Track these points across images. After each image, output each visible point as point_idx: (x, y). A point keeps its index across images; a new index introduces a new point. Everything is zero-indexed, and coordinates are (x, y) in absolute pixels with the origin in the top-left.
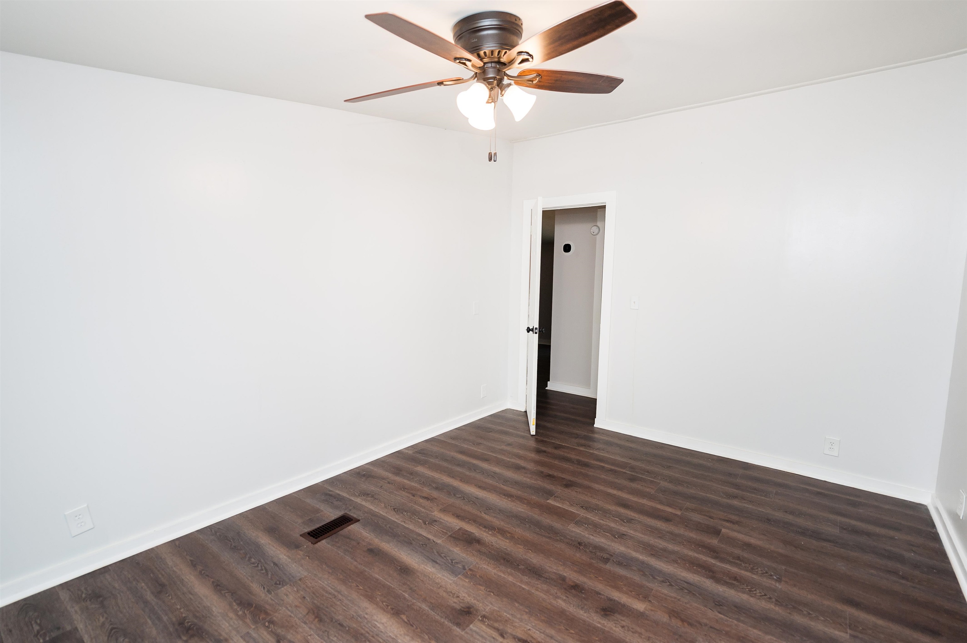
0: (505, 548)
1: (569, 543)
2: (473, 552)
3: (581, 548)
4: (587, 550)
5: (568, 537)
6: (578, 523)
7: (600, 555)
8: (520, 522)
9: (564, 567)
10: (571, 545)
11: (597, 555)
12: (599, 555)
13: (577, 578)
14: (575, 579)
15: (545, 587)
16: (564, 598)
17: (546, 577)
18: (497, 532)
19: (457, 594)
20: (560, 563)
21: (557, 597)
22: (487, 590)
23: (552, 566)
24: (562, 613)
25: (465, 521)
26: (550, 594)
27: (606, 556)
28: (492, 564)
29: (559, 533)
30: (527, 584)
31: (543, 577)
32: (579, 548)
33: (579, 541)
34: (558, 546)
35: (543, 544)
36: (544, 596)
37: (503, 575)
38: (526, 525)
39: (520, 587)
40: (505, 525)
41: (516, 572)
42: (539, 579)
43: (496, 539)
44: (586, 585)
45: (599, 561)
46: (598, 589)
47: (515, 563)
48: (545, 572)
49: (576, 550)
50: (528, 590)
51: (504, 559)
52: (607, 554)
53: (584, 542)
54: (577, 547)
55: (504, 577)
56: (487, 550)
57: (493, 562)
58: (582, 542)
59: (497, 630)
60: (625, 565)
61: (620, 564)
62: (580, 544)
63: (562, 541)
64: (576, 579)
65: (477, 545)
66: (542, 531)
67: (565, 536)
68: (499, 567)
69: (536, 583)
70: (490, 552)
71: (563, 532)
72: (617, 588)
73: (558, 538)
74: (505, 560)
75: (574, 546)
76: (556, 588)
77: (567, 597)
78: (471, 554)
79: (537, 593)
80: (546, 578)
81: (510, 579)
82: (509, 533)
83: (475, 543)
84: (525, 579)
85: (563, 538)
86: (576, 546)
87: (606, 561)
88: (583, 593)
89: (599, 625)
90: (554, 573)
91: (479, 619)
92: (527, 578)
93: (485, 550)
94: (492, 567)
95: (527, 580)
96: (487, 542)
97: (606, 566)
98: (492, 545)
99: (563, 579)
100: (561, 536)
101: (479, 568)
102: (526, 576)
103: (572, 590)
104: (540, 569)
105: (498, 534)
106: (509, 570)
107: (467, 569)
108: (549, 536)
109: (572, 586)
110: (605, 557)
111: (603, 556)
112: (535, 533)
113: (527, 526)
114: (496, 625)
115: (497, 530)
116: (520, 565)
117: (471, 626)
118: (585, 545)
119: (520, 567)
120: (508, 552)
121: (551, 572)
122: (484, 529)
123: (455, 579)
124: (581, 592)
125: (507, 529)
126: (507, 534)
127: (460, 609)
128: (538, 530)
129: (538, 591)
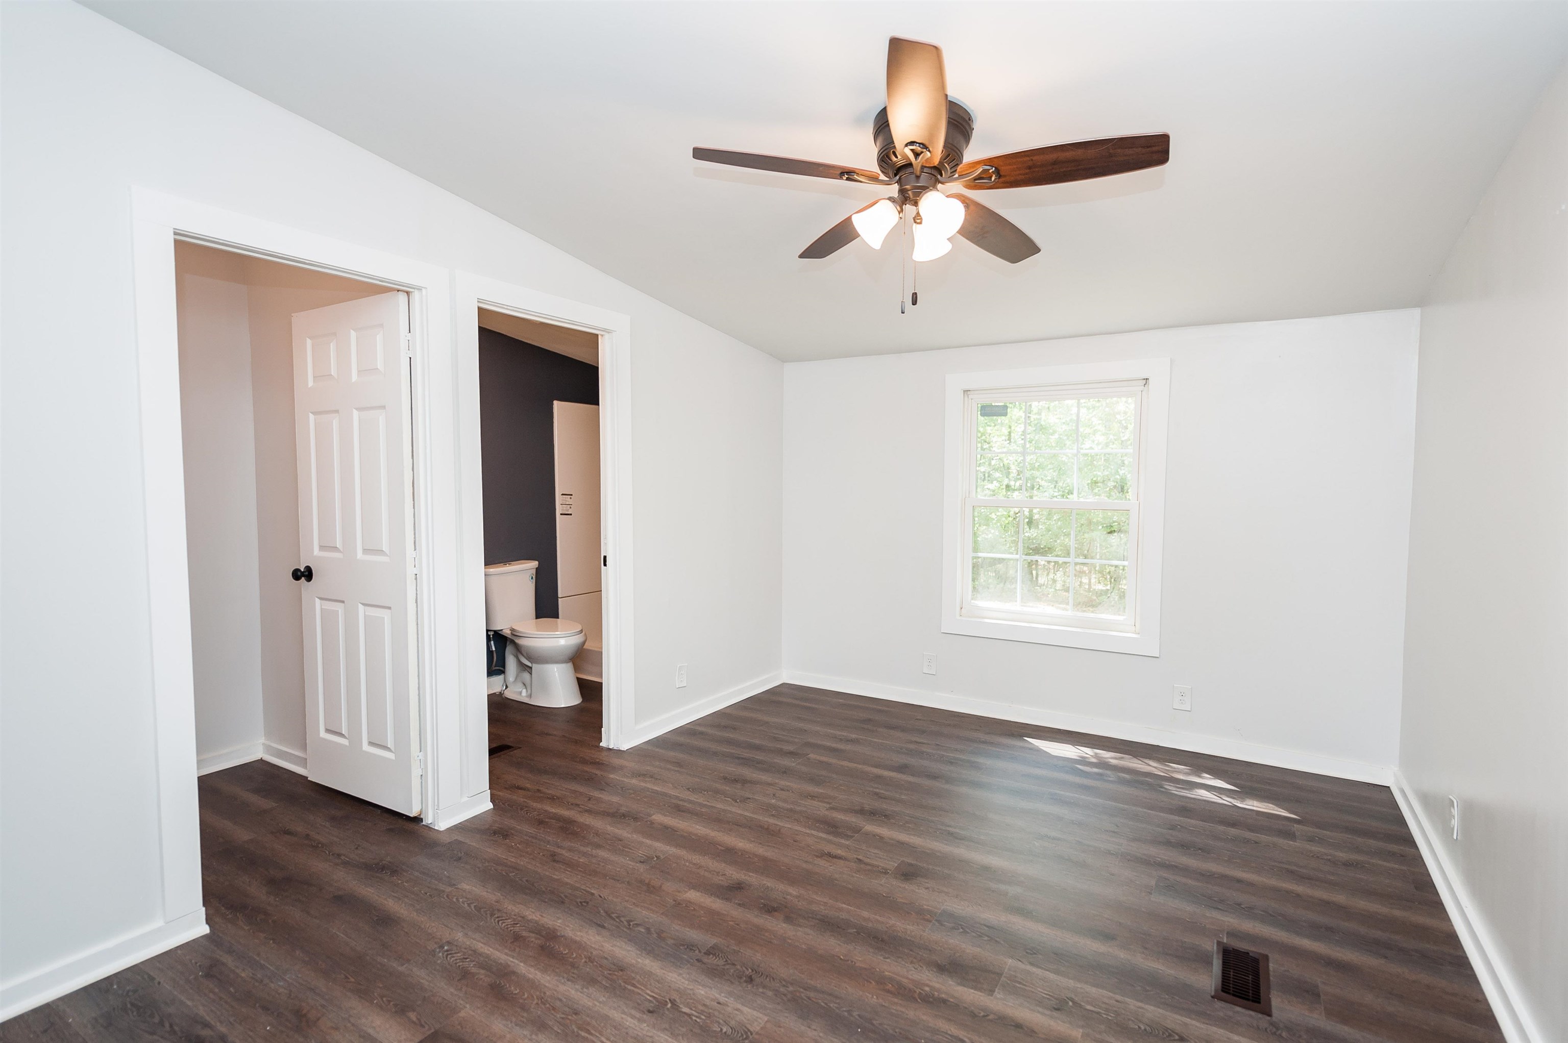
0: (888, 960)
1: (770, 980)
2: (939, 948)
3: (750, 971)
4: (739, 967)
5: (770, 993)
6: (742, 1035)
7: (719, 959)
8: (875, 1022)
9: (784, 935)
10: (767, 976)
11: (725, 960)
12: (721, 959)
13: (767, 922)
14: (770, 921)
15: (814, 907)
16: (788, 897)
17: (814, 920)
18: (915, 992)
19: (929, 891)
20: (790, 941)
21: (797, 897)
22: (893, 898)
23: (804, 935)
24: (793, 882)
25: (995, 1014)
26: (807, 899)
27: (711, 960)
28: (899, 932)
29: (789, 1000)
30: (841, 910)
31: (817, 919)
32: (753, 971)
33: (749, 986)
34: (791, 971)
35: (820, 972)
36: (815, 897)
37: (878, 917)
38: (859, 1015)
39: (849, 905)
40: (903, 1010)
41: (859, 922)
42: (823, 916)
43: (910, 977)
44: (756, 913)
45: (726, 948)
46: (740, 910)
47: (864, 935)
48: (814, 926)
49: (759, 966)
50: (837, 902)
51: (883, 941)
52: (705, 964)
53: (740, 982)
54: (756, 972)
55: (876, 915)
56: (918, 954)
57: (899, 935)
58: (745, 984)
59: (867, 864)
60: (683, 945)
61: (691, 946)
62: (750, 980)
63: (784, 983)
64: (768, 920)
65: (939, 962)
66: (823, 1004)
67: (776, 995)
68: (887, 928)
69: (827, 912)
70: (911, 950)
71: (778, 1004)
72: (711, 912)
73: (791, 989)
74: (881, 939)
75: (762, 974)
76: (799, 907)
77: (785, 898)
78: (941, 944)
79: (825, 900)
80: (813, 918)
81: (865, 914)
82: (889, 991)
83: (945, 965)
84: (844, 916)
85: (782, 989)
86: (759, 974)
87: (712, 951)
88: (762, 903)
89: (751, 874)
90: (800, 926)
91: (890, 870)
92: (841, 917)
93: (921, 953)
94: (898, 928)
95: (840, 913)
96: (925, 968)
97: (715, 941)
98: (912, 962)
99: (788, 919)
100: (785, 995)
101: (918, 924)
102: (843, 919)
103: (777, 907)
104: (822, 930)
105: (911, 986)
106: (870, 925)
107: (933, 921)
108: (808, 993)
109: (776, 911)
110: (711, 956)
111: (715, 957)
112: (837, 997)
113: (855, 1014)
114: (870, 868)
115: (916, 996)
116: (856, 934)
117: (896, 865)
118: (741, 978)
119: (855, 930)
120: (880, 953)
121: (806, 927)
122: (943, 996)
123: (942, 908)
124: (765, 905)
125: (896, 1000)
126: (893, 989)
127: (916, 877)
128: (832, 1005)
129: (824, 903)
